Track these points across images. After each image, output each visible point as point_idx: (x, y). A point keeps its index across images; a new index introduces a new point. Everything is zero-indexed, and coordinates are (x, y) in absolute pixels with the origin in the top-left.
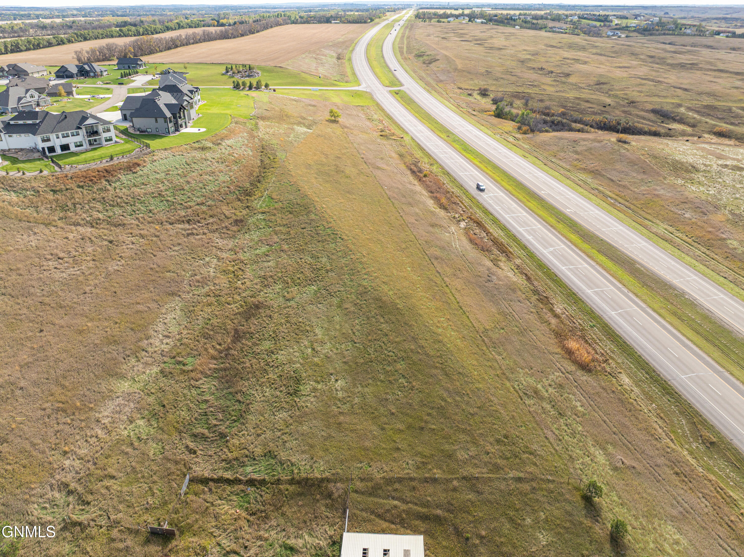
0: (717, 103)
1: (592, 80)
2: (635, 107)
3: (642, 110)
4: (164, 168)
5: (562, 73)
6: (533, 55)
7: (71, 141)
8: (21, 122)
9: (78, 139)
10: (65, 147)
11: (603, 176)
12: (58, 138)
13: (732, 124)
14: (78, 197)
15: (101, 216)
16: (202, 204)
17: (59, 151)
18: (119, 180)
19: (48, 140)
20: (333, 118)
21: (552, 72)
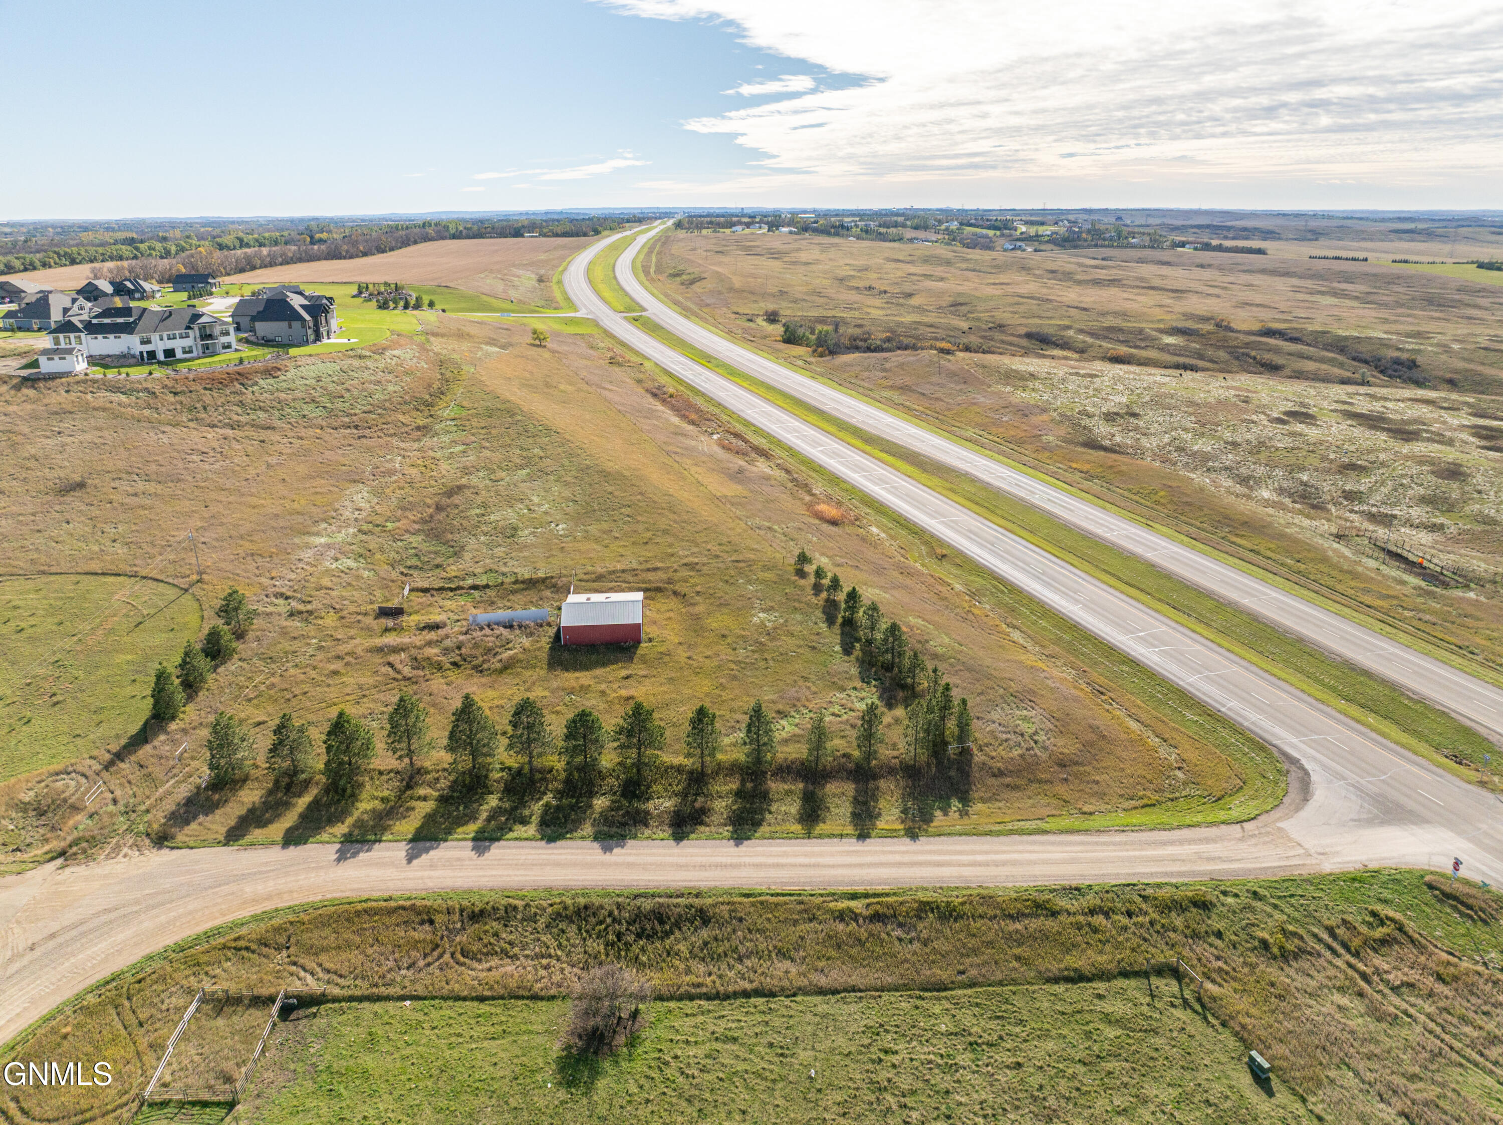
0: (1124, 324)
1: (947, 300)
2: (1003, 332)
3: (1012, 335)
4: (313, 375)
5: (902, 293)
6: (859, 271)
7: (178, 345)
8: (107, 321)
9: (187, 342)
10: (169, 353)
11: (913, 391)
12: (161, 339)
13: (1136, 347)
14: (207, 399)
15: (242, 419)
16: (370, 412)
17: (161, 356)
18: (256, 383)
19: (148, 342)
20: (537, 342)
21: (885, 292)
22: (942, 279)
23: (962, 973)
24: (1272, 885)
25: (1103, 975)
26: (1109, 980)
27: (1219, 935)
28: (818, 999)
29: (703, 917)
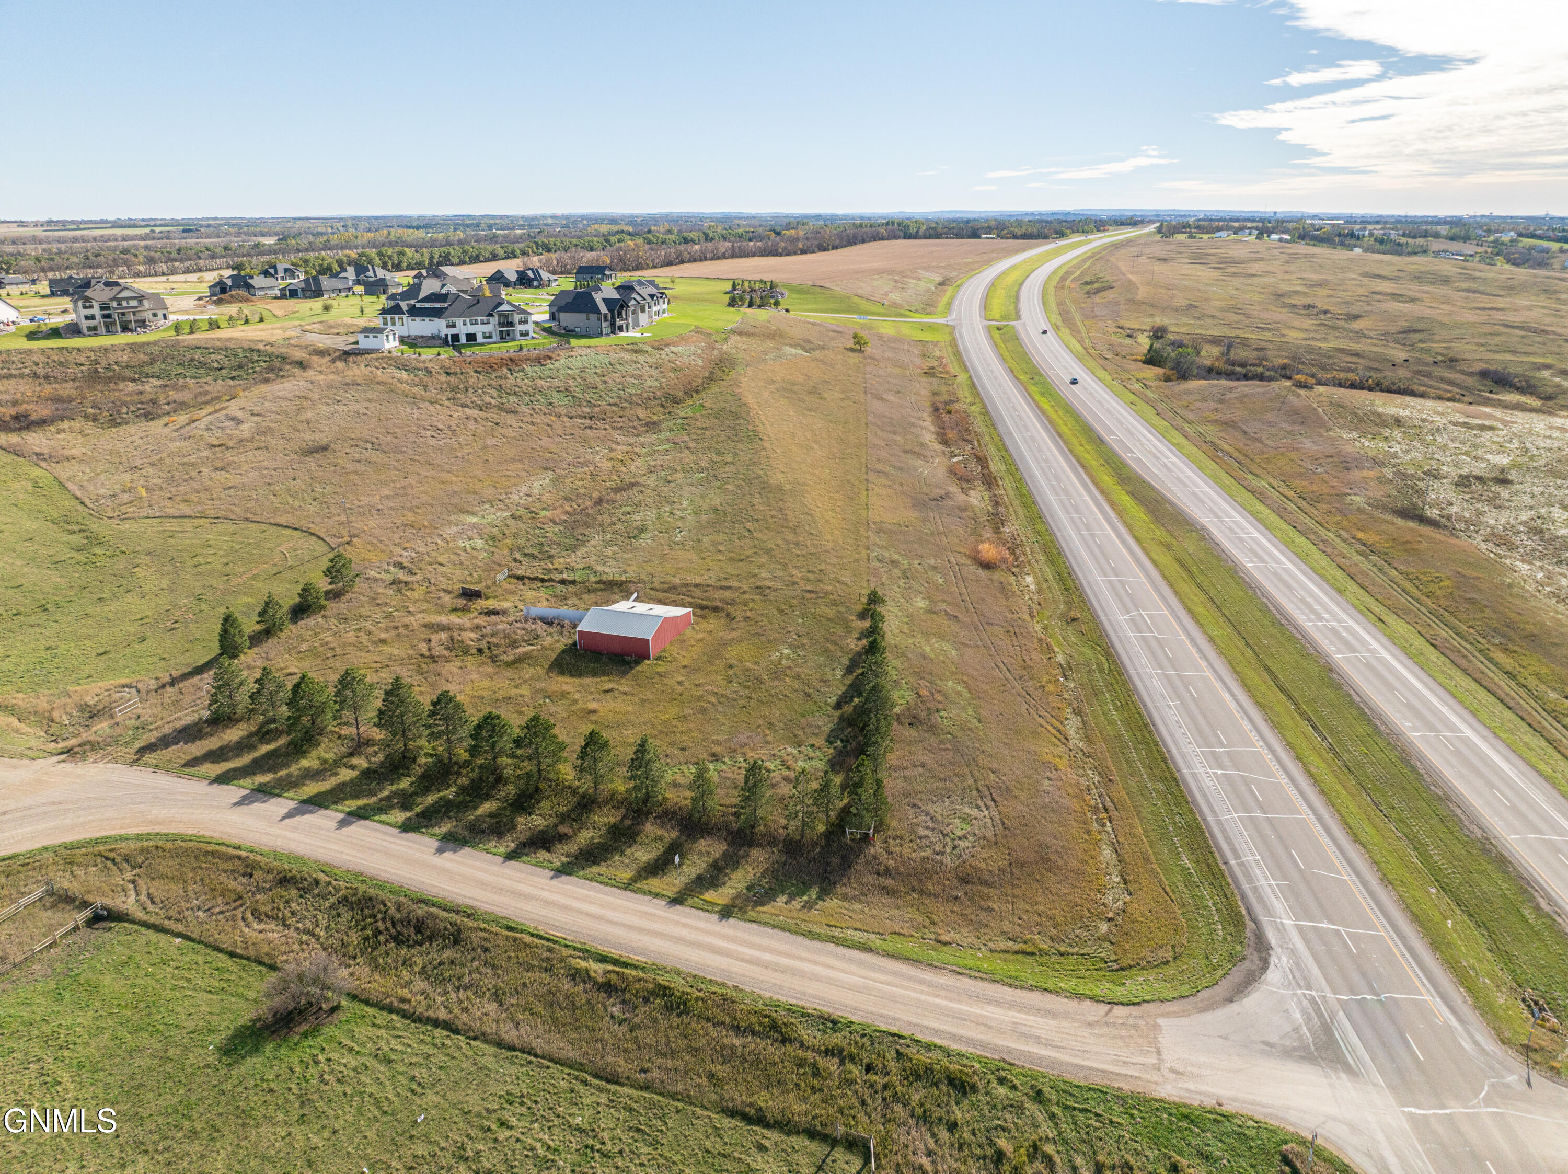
1: (1401, 325)
2: (1451, 367)
4: (580, 365)
5: (1347, 315)
6: (1311, 286)
7: (479, 330)
8: (427, 305)
9: (488, 328)
10: (471, 337)
11: (1236, 427)
12: (465, 324)
14: (471, 381)
15: (493, 401)
16: (615, 405)
17: (463, 340)
18: (523, 370)
19: (454, 326)
20: (857, 347)
21: (1326, 312)
22: (1413, 300)
23: (644, 1071)
24: (1068, 1089)
25: (785, 1126)
26: (788, 1134)
27: (952, 1127)
28: (490, 1049)
29: (456, 938)
